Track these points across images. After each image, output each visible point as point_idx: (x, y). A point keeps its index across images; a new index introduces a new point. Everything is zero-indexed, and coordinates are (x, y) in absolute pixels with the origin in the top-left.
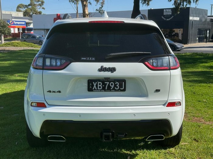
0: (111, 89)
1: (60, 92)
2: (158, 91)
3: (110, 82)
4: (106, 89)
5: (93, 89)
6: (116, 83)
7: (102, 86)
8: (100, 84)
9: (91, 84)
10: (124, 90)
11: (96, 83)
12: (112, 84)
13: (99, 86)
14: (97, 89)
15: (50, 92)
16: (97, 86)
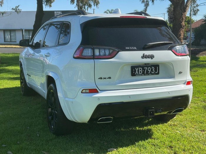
0: (149, 73)
1: (110, 78)
2: (180, 73)
3: (148, 67)
4: (145, 73)
5: (136, 74)
6: (152, 68)
7: (142, 71)
8: (141, 69)
9: (134, 70)
10: (158, 73)
11: (138, 68)
12: (149, 69)
13: (140, 71)
14: (139, 74)
15: (101, 78)
16: (138, 71)
